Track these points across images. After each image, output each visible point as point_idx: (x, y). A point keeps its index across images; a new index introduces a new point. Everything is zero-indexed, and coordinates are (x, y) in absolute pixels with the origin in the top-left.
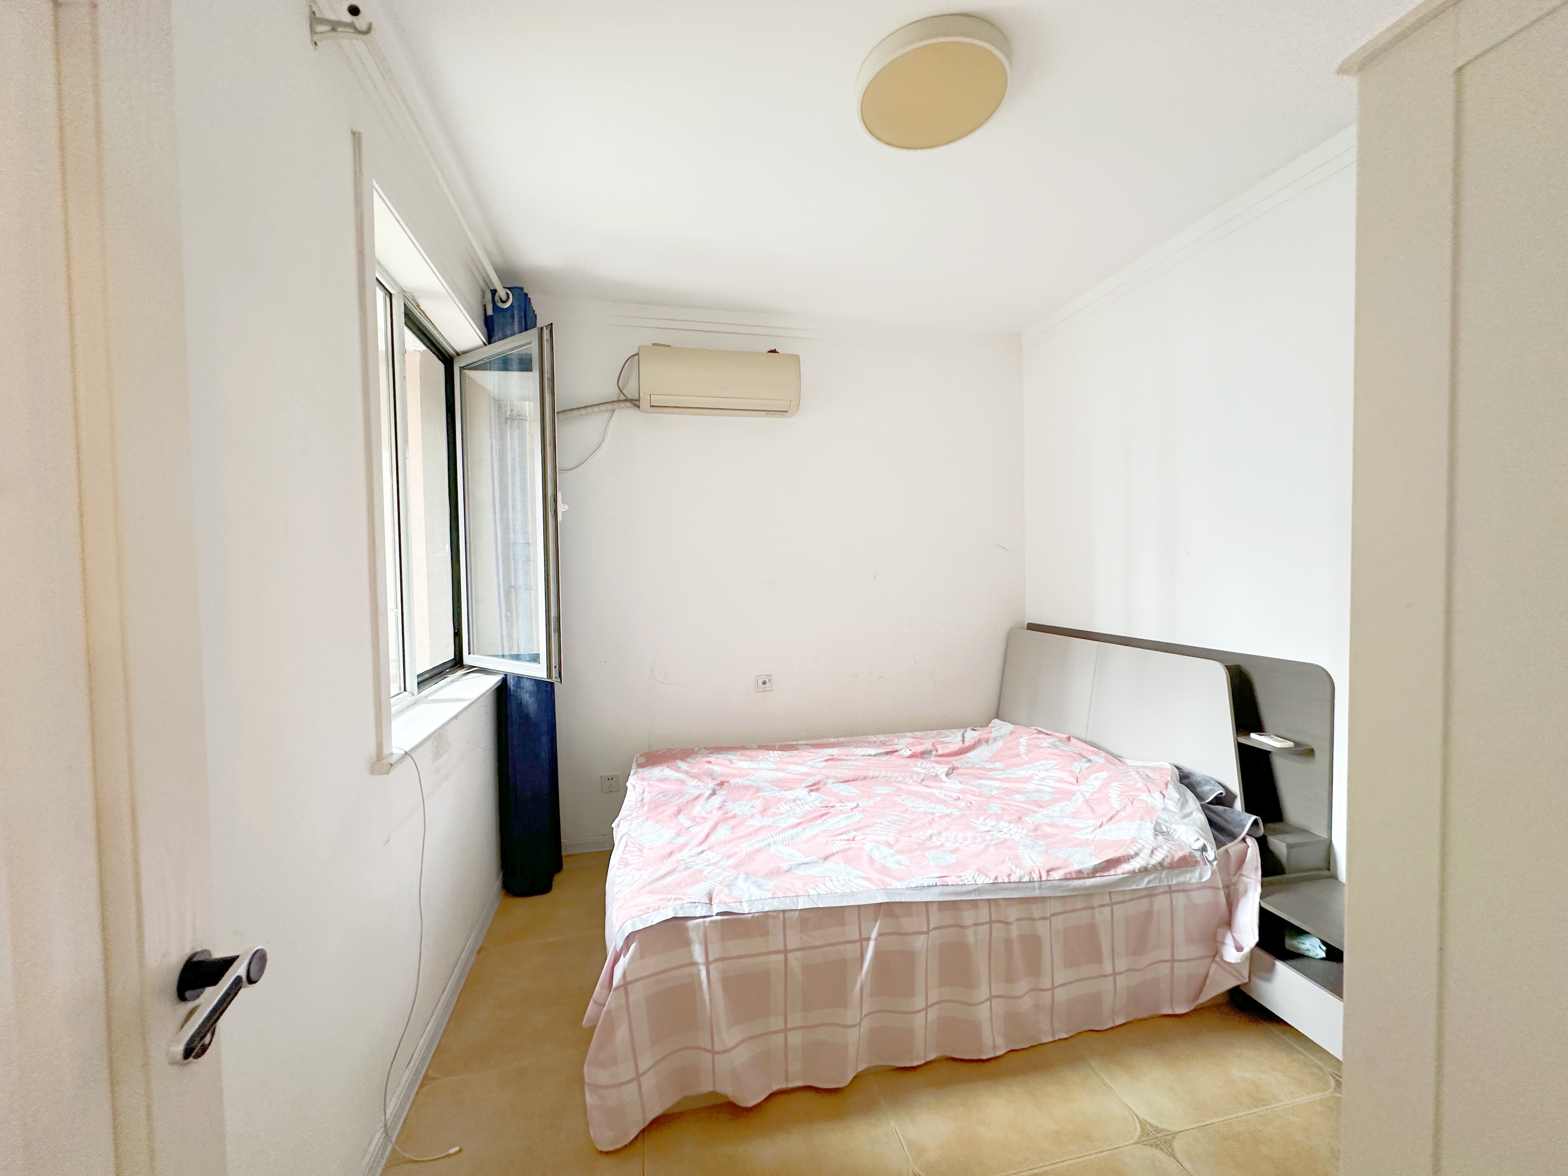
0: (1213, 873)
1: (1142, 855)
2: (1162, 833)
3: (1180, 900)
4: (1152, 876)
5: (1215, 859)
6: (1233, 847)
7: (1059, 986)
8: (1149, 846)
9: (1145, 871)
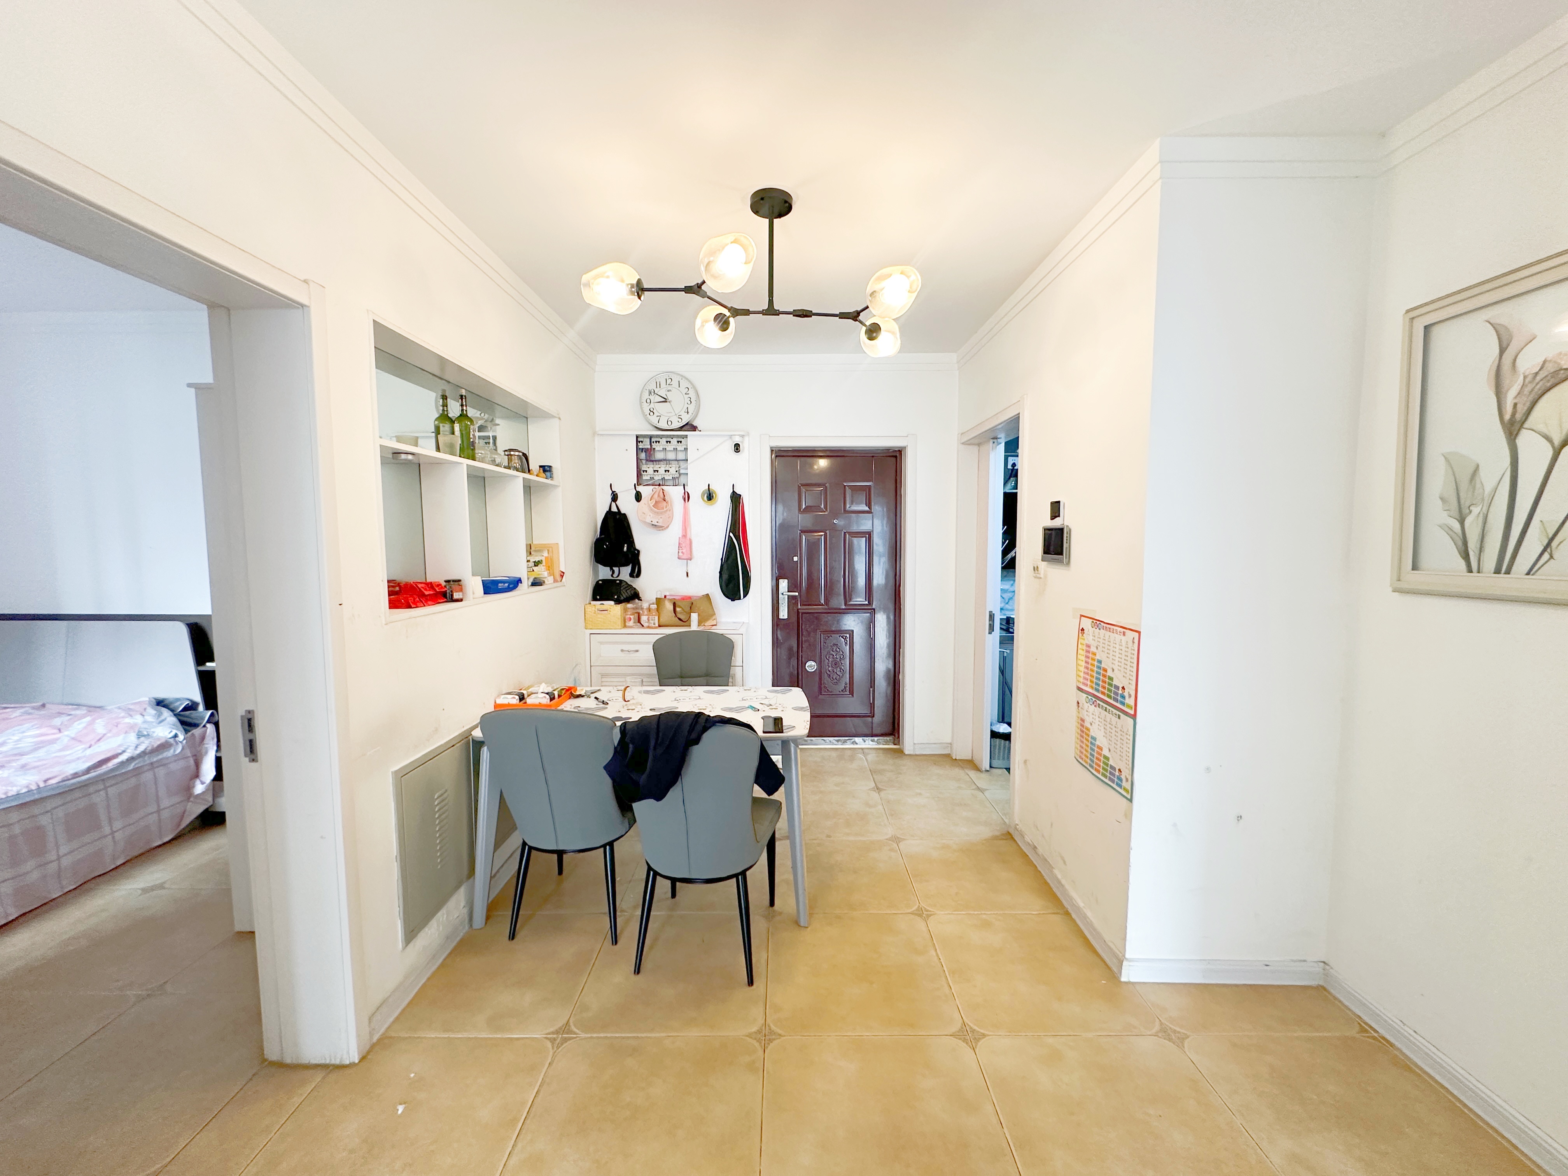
0: (183, 749)
1: (128, 751)
2: (144, 736)
3: (161, 772)
4: (137, 761)
5: (184, 739)
6: (197, 732)
7: (63, 856)
8: (134, 745)
9: (132, 759)
